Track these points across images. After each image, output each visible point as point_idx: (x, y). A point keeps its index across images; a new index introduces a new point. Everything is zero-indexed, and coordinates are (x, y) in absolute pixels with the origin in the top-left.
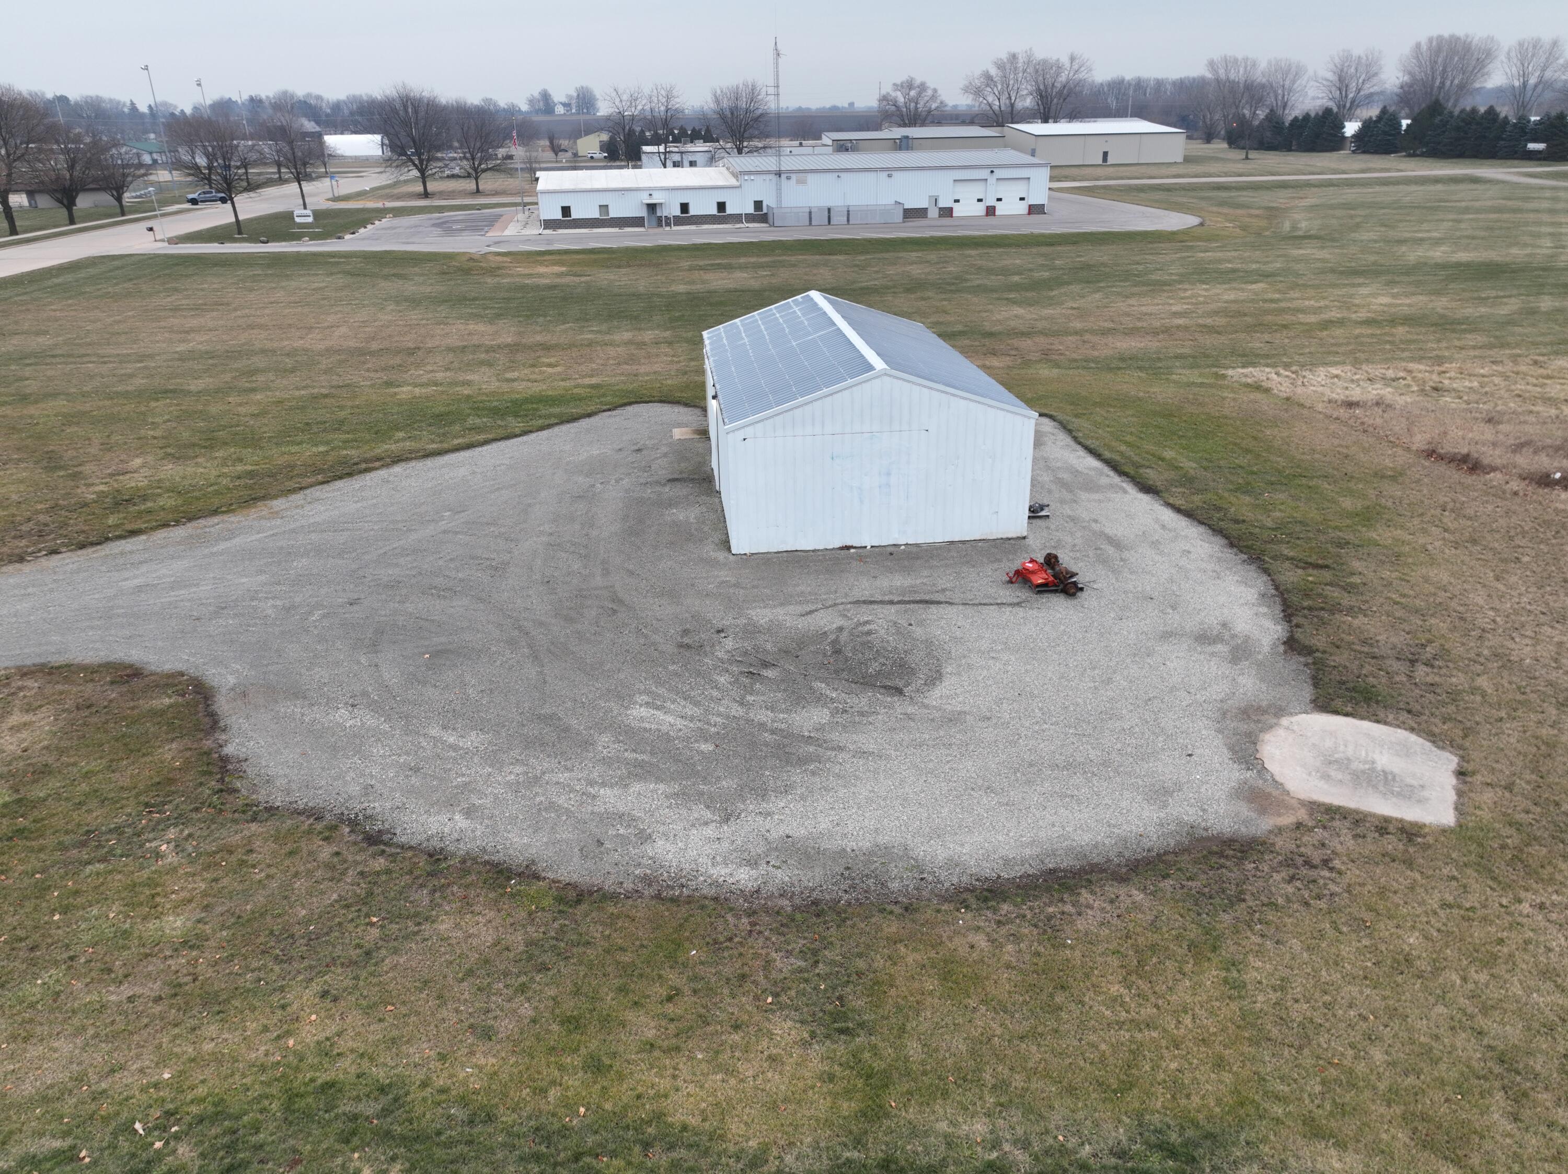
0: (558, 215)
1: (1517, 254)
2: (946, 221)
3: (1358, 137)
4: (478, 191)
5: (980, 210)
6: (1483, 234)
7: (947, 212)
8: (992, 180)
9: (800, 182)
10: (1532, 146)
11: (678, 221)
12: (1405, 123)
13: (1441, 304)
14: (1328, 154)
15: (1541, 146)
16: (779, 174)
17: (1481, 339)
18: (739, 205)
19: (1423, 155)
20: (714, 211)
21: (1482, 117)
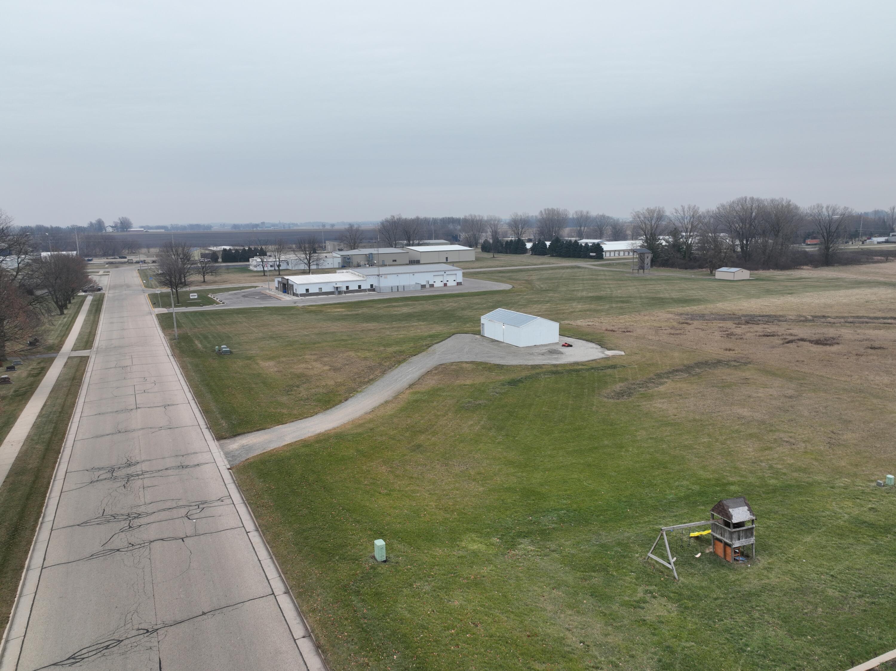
0: (305, 292)
1: (602, 293)
2: (432, 289)
3: (532, 249)
4: (204, 281)
5: (442, 285)
6: (592, 288)
7: (432, 286)
8: (445, 275)
9: (385, 278)
10: (591, 254)
11: (345, 293)
12: (548, 243)
13: (593, 306)
14: (522, 255)
15: (594, 254)
16: (378, 275)
17: (604, 313)
18: (366, 286)
19: (556, 256)
20: (357, 288)
21: (574, 243)
